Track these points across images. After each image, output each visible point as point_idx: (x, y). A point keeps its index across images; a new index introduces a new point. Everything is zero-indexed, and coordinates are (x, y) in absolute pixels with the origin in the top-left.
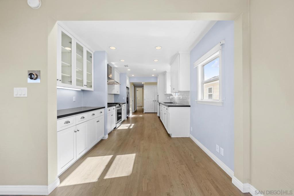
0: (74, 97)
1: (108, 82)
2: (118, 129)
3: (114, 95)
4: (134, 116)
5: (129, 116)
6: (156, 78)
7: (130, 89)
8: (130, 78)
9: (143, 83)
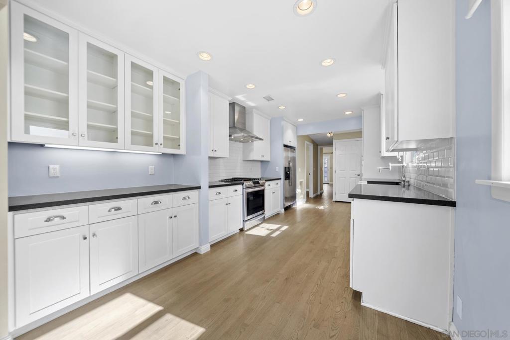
0: (150, 167)
1: (230, 136)
2: (247, 233)
3: (260, 163)
4: (308, 206)
5: (294, 206)
6: (360, 118)
7: (296, 149)
8: (296, 127)
9: (329, 135)
